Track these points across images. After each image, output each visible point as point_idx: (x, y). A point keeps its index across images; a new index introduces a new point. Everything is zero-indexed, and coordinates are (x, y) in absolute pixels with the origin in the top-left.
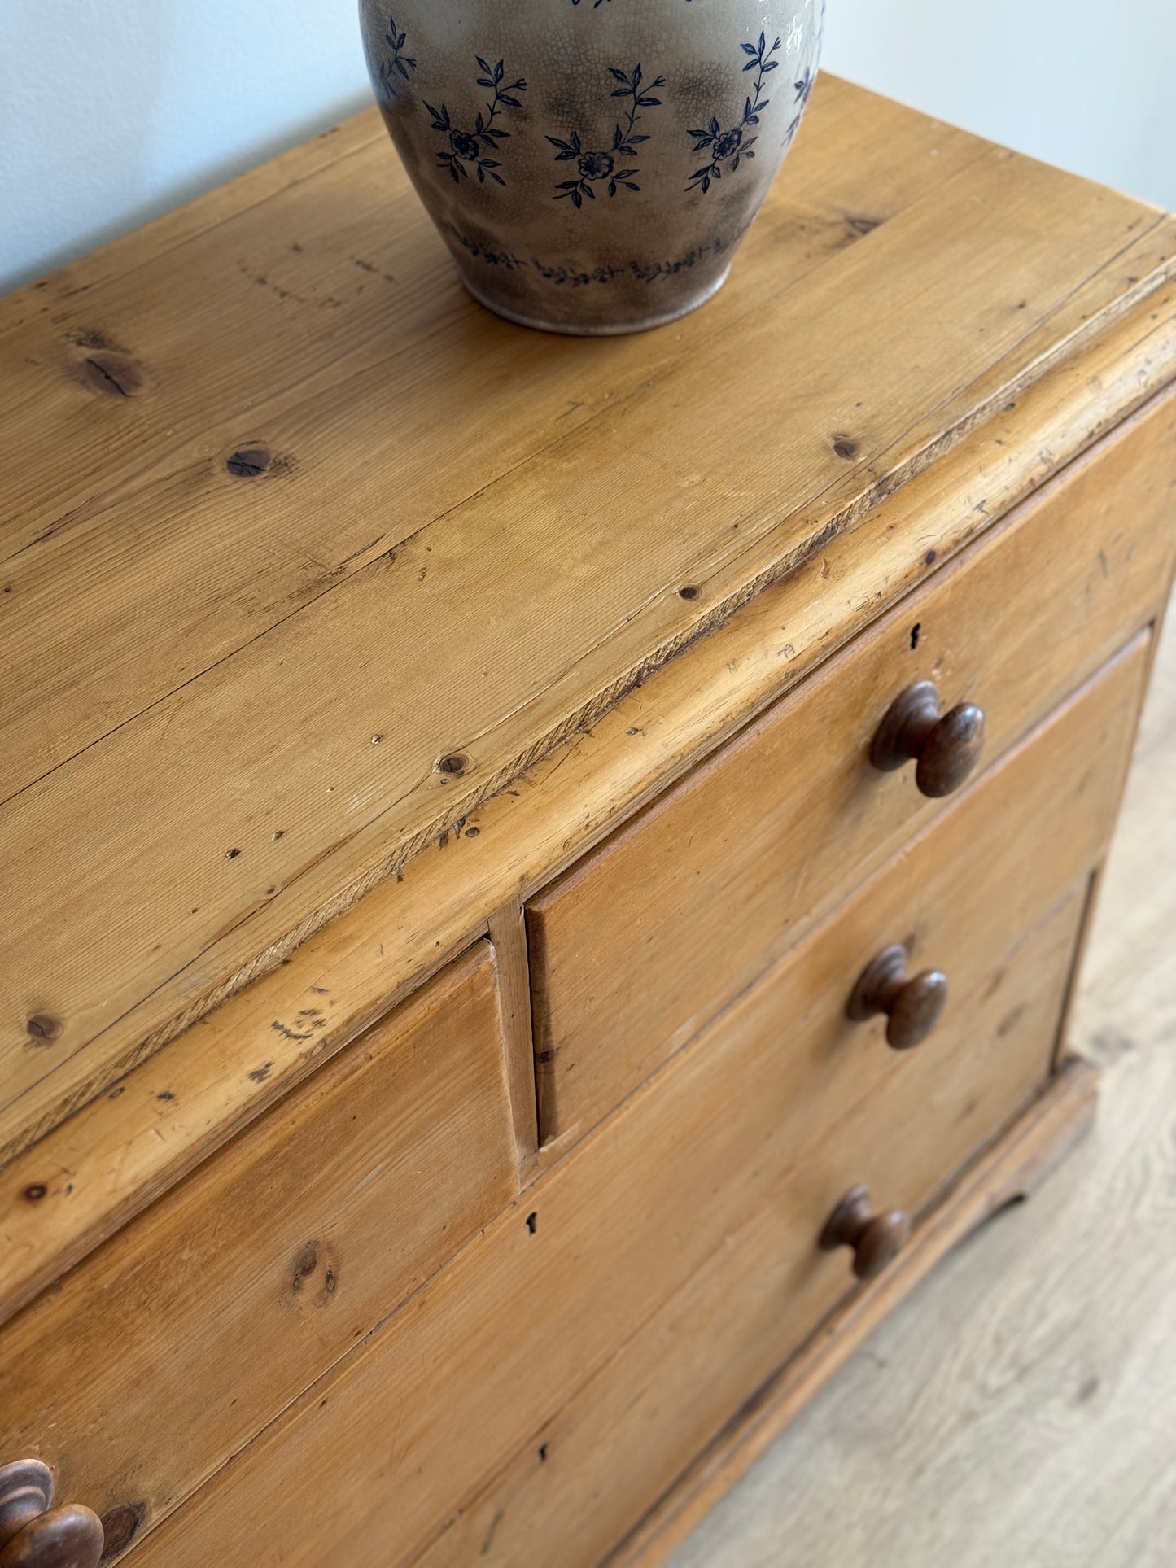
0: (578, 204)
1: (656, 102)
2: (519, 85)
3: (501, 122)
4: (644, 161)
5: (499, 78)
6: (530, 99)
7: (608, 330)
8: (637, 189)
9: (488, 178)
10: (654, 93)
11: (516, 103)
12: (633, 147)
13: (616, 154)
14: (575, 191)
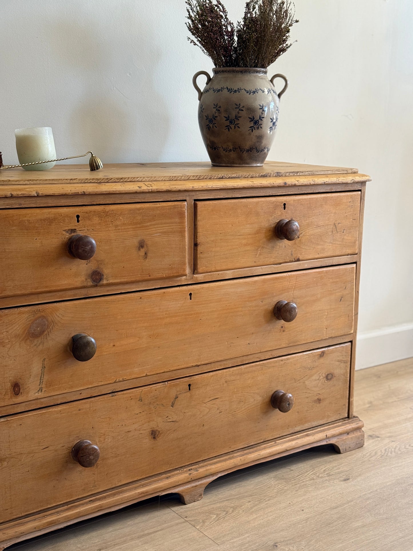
0: (229, 130)
1: (243, 110)
2: (220, 107)
3: (217, 115)
4: (241, 122)
5: (217, 106)
6: (222, 110)
7: (235, 165)
8: (239, 128)
9: (214, 127)
10: (242, 109)
11: (219, 110)
12: (239, 119)
13: (235, 120)
14: (228, 128)
